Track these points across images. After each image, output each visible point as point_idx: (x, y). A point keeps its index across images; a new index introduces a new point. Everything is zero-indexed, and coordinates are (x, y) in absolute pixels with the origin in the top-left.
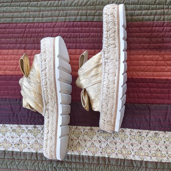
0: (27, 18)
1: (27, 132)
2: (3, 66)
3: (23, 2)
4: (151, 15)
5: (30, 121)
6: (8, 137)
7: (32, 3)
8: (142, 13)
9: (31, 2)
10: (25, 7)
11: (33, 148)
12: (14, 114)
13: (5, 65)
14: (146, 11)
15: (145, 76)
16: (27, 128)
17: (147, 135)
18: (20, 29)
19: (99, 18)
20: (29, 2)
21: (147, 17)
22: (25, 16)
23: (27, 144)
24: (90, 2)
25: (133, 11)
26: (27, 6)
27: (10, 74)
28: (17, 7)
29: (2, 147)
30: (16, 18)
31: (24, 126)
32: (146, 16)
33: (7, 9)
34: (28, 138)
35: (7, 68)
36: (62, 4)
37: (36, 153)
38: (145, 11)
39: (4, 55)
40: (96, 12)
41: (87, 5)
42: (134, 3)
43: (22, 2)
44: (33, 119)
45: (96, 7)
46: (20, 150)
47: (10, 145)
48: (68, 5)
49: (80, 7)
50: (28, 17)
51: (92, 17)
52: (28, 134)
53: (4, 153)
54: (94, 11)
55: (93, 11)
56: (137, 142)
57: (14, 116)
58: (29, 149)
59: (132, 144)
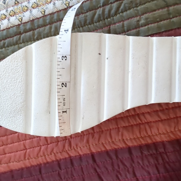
2: (4, 156)
3: (8, 38)
9: (21, 34)
10: (14, 45)
13: (5, 154)
19: (148, 28)
20: (18, 34)
24: (125, 4)
26: (17, 43)
35: (10, 157)
36: (77, 24)
40: (140, 18)
41: (120, 11)
43: (6, 39)
45: (137, 10)
48: (88, 22)
49: (109, 20)
54: (135, 18)
55: (133, 19)
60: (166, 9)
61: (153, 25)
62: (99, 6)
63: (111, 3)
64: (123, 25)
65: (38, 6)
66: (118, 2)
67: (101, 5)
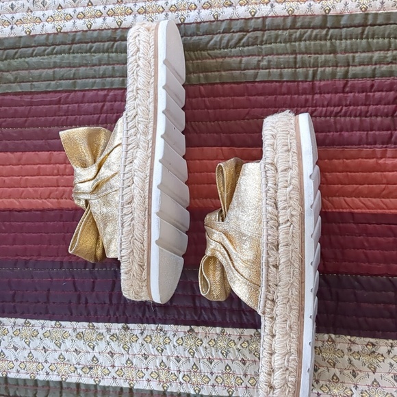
0: (108, 79)
1: (108, 339)
2: (56, 188)
3: (98, 42)
4: (394, 61)
5: (115, 314)
6: (67, 351)
7: (118, 43)
8: (372, 57)
9: (116, 41)
10: (103, 52)
11: (122, 376)
12: (79, 297)
13: (58, 186)
14: (382, 52)
15: (384, 209)
16: (108, 330)
17: (389, 352)
18: (92, 103)
19: (269, 72)
20: (112, 41)
21: (385, 68)
22: (104, 74)
23: (110, 368)
24: (249, 38)
25: (351, 55)
26: (107, 51)
27: (70, 208)
28: (84, 54)
29: (55, 373)
30: (84, 80)
31: (101, 326)
32: (382, 65)
33: (62, 59)
34: (112, 354)
35: (64, 192)
37: (131, 389)
38: (378, 52)
39: (56, 164)
40: (262, 58)
41: (241, 44)
42: (351, 35)
43: (95, 42)
44: (121, 308)
45: (261, 48)
46: (94, 380)
47: (73, 369)
48: (201, 46)
49: (226, 50)
50: (109, 77)
51: (253, 71)
52: (112, 343)
53: (58, 386)
54: (257, 57)
55: (254, 57)
56: (366, 366)
57: (80, 303)
58: (114, 378)
59: (354, 371)
60: (294, 56)
61: (275, 70)
62: (218, 31)
63: (233, 32)
64: (241, 61)
65: (145, 12)
66: (242, 33)
67: (221, 31)
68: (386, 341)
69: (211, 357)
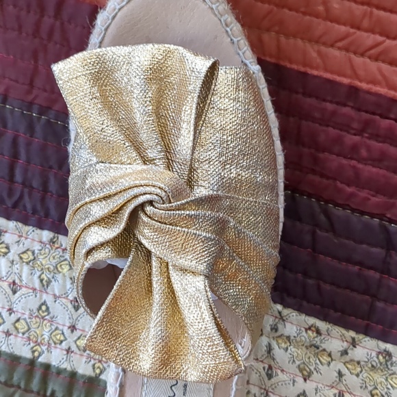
59: (270, 367)
68: (344, 331)
69: (17, 281)
